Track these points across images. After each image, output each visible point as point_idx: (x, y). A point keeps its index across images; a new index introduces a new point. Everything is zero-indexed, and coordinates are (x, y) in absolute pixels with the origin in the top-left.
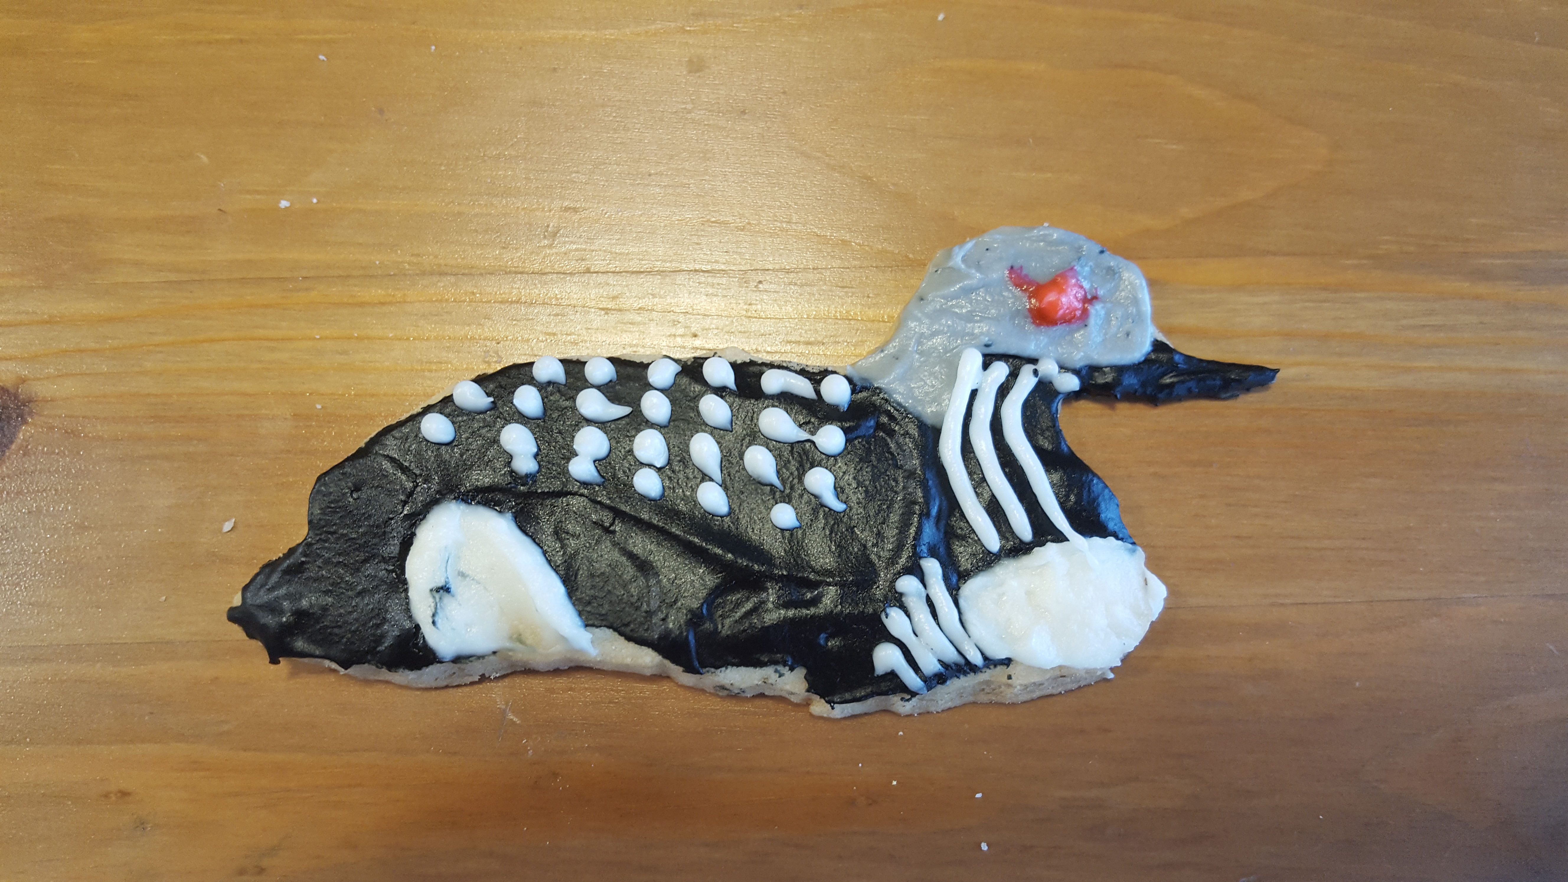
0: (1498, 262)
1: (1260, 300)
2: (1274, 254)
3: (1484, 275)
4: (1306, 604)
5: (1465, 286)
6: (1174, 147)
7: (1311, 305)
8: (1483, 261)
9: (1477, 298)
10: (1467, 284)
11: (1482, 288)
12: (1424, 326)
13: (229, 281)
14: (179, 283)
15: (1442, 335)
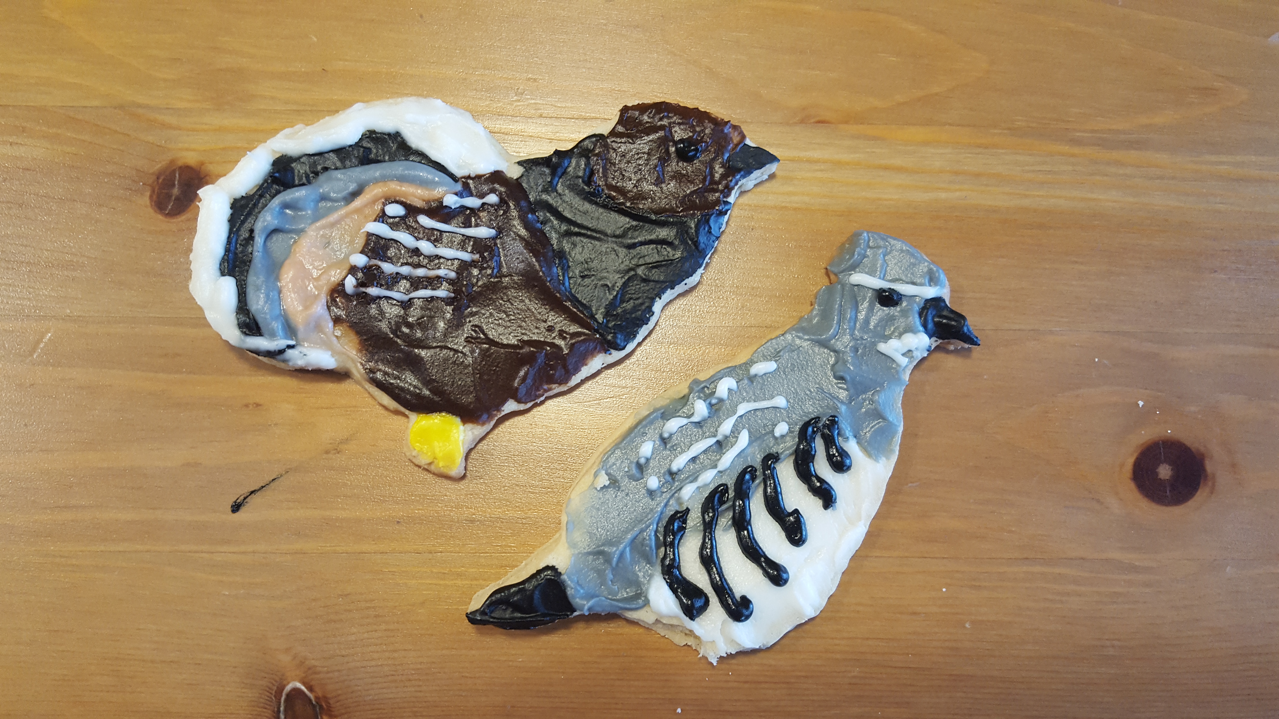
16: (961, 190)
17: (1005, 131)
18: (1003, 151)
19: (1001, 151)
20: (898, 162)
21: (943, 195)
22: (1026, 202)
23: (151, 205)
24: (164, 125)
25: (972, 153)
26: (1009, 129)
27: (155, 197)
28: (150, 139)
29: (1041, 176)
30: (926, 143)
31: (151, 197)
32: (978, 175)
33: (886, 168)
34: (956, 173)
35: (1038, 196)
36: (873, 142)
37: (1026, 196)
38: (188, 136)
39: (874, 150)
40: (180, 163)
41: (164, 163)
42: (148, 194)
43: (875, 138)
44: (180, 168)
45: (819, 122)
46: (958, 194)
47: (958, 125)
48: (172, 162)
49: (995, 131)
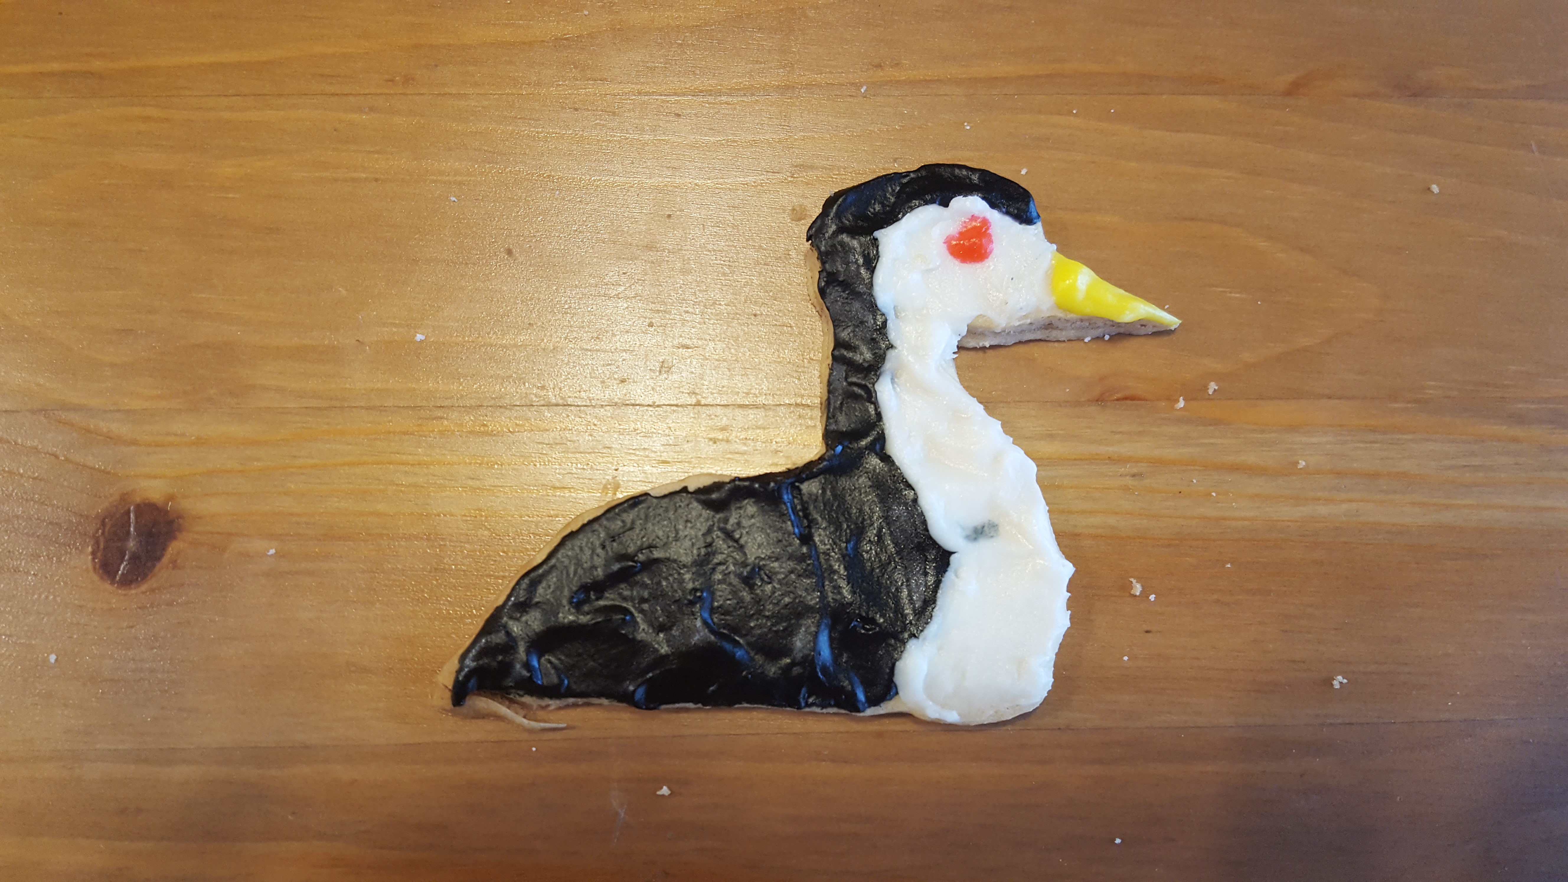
0: (1533, 406)
1: (1314, 440)
2: (1330, 398)
3: (1520, 419)
4: (1353, 724)
5: (1502, 429)
6: (1237, 295)
7: (1362, 445)
8: (1520, 406)
9: (1515, 440)
10: (1504, 428)
11: (1518, 431)
12: (1465, 466)
13: (367, 408)
14: (319, 409)
15: (1481, 474)
16: (1350, 501)
19: (1405, 437)
20: (1251, 458)
21: (1323, 510)
22: (1447, 517)
23: (95, 569)
24: (111, 438)
26: (1416, 401)
27: (99, 554)
28: (90, 461)
30: (1293, 428)
31: (93, 553)
32: (1374, 476)
33: (1234, 468)
34: (1339, 474)
35: (1465, 506)
36: (1211, 428)
37: (1447, 507)
38: (149, 454)
39: (1212, 441)
40: (138, 500)
41: (111, 500)
42: (90, 549)
43: (1216, 422)
44: (138, 507)
45: (1126, 398)
46: (1345, 506)
47: (1340, 398)
48: (124, 498)
49: (1396, 405)
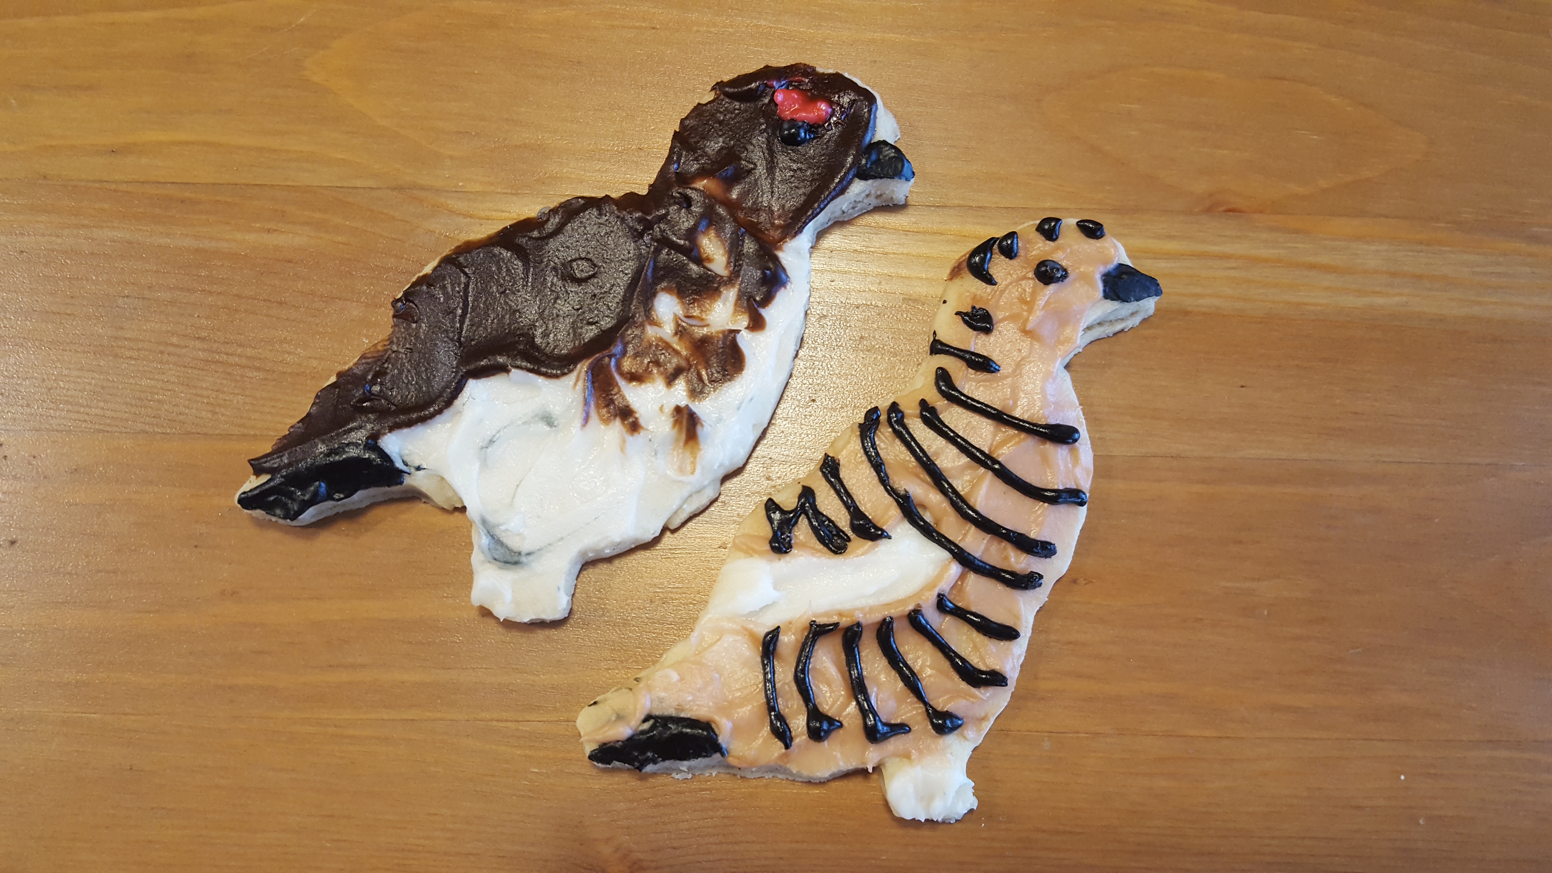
17: (1449, 225)
18: (1448, 249)
25: (1412, 251)
29: (1494, 279)
